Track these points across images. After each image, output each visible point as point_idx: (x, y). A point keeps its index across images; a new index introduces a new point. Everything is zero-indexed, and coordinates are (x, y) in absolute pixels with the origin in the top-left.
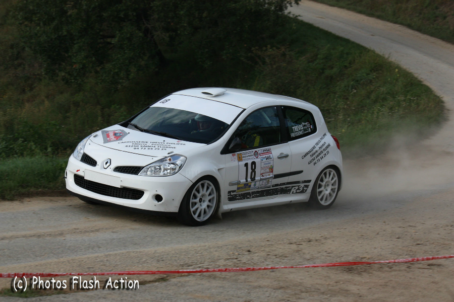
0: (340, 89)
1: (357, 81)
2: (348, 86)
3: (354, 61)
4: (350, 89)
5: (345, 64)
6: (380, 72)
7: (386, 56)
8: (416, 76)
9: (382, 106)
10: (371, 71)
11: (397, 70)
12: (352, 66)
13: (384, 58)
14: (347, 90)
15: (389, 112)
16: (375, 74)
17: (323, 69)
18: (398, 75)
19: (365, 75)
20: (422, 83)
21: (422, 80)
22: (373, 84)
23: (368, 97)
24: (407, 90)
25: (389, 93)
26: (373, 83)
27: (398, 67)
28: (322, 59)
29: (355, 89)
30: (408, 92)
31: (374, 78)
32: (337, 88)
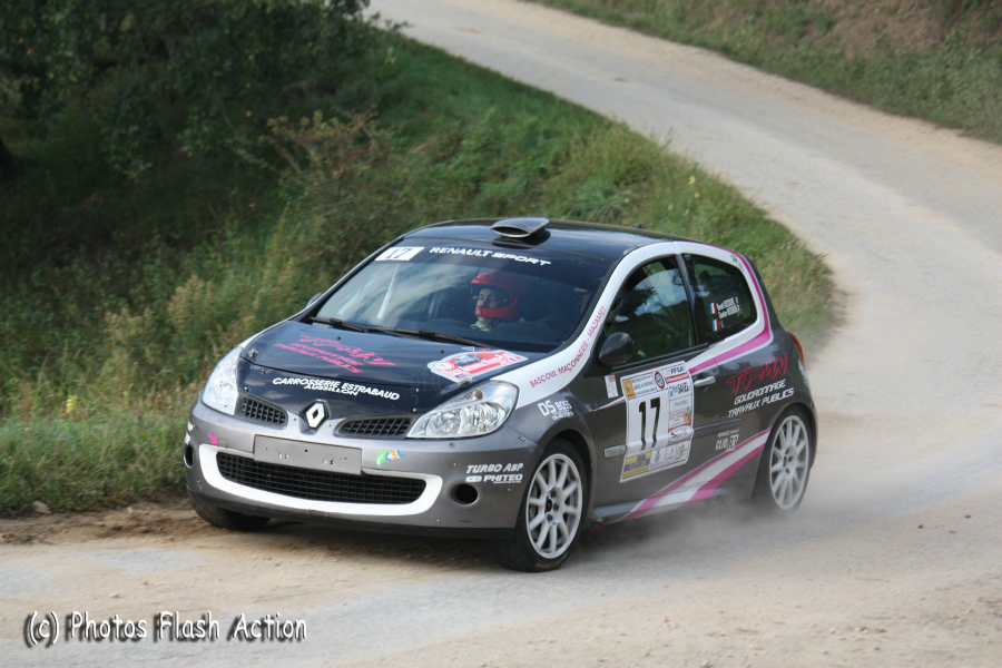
3: (568, 154)
5: (542, 166)
6: (645, 185)
7: (661, 141)
8: (748, 195)
10: (617, 184)
11: (693, 180)
12: (560, 169)
13: (654, 144)
16: (628, 192)
17: (478, 181)
18: (697, 195)
19: (599, 195)
20: (766, 217)
21: (765, 207)
26: (622, 218)
27: (696, 171)
28: (475, 151)
31: (625, 205)
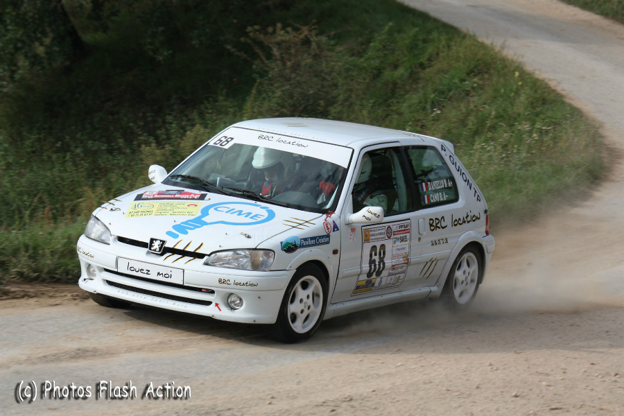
0: (409, 107)
1: (443, 93)
2: (426, 102)
3: (438, 54)
4: (429, 107)
5: (421, 61)
6: (486, 76)
7: (497, 49)
8: (552, 84)
10: (468, 74)
11: (517, 74)
12: (432, 63)
13: (493, 50)
14: (424, 109)
15: (501, 153)
16: (475, 80)
17: (380, 69)
18: (520, 83)
19: (457, 81)
21: (563, 93)
22: (472, 99)
23: (463, 123)
25: (502, 117)
26: (472, 96)
27: (519, 68)
28: (378, 50)
29: (439, 108)
30: (537, 115)
31: (473, 88)
32: (405, 105)
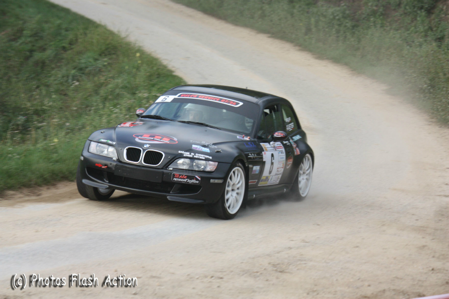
0: (55, 80)
1: (81, 69)
2: (68, 77)
3: (77, 40)
4: (70, 80)
5: (64, 45)
6: (114, 56)
7: (123, 35)
8: (165, 63)
9: (115, 106)
10: (100, 55)
11: (138, 55)
12: (73, 47)
14: (67, 81)
15: (126, 115)
16: (105, 59)
17: (31, 51)
18: (139, 62)
19: (91, 60)
20: (174, 74)
21: (173, 69)
22: (103, 74)
23: (96, 92)
24: (152, 83)
25: (126, 87)
26: (103, 72)
27: (140, 50)
28: (31, 36)
29: (78, 81)
30: (153, 85)
31: (104, 66)
32: (52, 78)
